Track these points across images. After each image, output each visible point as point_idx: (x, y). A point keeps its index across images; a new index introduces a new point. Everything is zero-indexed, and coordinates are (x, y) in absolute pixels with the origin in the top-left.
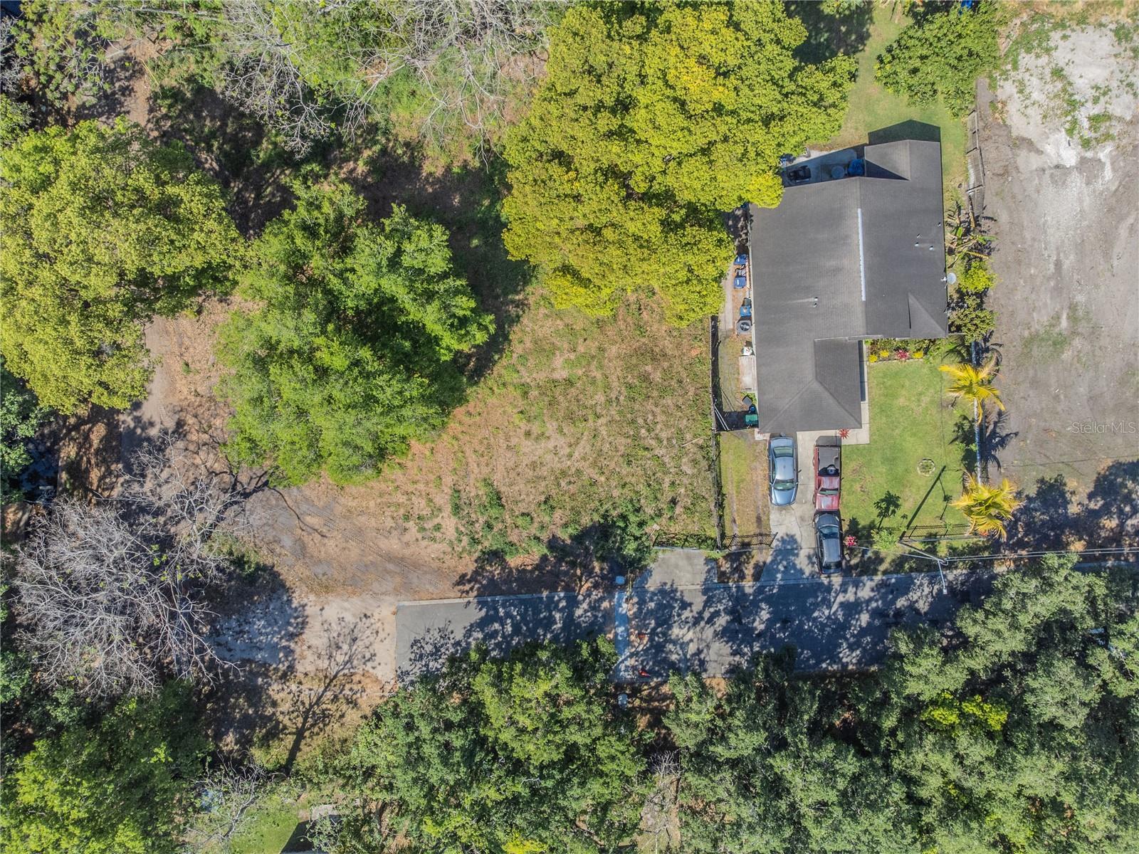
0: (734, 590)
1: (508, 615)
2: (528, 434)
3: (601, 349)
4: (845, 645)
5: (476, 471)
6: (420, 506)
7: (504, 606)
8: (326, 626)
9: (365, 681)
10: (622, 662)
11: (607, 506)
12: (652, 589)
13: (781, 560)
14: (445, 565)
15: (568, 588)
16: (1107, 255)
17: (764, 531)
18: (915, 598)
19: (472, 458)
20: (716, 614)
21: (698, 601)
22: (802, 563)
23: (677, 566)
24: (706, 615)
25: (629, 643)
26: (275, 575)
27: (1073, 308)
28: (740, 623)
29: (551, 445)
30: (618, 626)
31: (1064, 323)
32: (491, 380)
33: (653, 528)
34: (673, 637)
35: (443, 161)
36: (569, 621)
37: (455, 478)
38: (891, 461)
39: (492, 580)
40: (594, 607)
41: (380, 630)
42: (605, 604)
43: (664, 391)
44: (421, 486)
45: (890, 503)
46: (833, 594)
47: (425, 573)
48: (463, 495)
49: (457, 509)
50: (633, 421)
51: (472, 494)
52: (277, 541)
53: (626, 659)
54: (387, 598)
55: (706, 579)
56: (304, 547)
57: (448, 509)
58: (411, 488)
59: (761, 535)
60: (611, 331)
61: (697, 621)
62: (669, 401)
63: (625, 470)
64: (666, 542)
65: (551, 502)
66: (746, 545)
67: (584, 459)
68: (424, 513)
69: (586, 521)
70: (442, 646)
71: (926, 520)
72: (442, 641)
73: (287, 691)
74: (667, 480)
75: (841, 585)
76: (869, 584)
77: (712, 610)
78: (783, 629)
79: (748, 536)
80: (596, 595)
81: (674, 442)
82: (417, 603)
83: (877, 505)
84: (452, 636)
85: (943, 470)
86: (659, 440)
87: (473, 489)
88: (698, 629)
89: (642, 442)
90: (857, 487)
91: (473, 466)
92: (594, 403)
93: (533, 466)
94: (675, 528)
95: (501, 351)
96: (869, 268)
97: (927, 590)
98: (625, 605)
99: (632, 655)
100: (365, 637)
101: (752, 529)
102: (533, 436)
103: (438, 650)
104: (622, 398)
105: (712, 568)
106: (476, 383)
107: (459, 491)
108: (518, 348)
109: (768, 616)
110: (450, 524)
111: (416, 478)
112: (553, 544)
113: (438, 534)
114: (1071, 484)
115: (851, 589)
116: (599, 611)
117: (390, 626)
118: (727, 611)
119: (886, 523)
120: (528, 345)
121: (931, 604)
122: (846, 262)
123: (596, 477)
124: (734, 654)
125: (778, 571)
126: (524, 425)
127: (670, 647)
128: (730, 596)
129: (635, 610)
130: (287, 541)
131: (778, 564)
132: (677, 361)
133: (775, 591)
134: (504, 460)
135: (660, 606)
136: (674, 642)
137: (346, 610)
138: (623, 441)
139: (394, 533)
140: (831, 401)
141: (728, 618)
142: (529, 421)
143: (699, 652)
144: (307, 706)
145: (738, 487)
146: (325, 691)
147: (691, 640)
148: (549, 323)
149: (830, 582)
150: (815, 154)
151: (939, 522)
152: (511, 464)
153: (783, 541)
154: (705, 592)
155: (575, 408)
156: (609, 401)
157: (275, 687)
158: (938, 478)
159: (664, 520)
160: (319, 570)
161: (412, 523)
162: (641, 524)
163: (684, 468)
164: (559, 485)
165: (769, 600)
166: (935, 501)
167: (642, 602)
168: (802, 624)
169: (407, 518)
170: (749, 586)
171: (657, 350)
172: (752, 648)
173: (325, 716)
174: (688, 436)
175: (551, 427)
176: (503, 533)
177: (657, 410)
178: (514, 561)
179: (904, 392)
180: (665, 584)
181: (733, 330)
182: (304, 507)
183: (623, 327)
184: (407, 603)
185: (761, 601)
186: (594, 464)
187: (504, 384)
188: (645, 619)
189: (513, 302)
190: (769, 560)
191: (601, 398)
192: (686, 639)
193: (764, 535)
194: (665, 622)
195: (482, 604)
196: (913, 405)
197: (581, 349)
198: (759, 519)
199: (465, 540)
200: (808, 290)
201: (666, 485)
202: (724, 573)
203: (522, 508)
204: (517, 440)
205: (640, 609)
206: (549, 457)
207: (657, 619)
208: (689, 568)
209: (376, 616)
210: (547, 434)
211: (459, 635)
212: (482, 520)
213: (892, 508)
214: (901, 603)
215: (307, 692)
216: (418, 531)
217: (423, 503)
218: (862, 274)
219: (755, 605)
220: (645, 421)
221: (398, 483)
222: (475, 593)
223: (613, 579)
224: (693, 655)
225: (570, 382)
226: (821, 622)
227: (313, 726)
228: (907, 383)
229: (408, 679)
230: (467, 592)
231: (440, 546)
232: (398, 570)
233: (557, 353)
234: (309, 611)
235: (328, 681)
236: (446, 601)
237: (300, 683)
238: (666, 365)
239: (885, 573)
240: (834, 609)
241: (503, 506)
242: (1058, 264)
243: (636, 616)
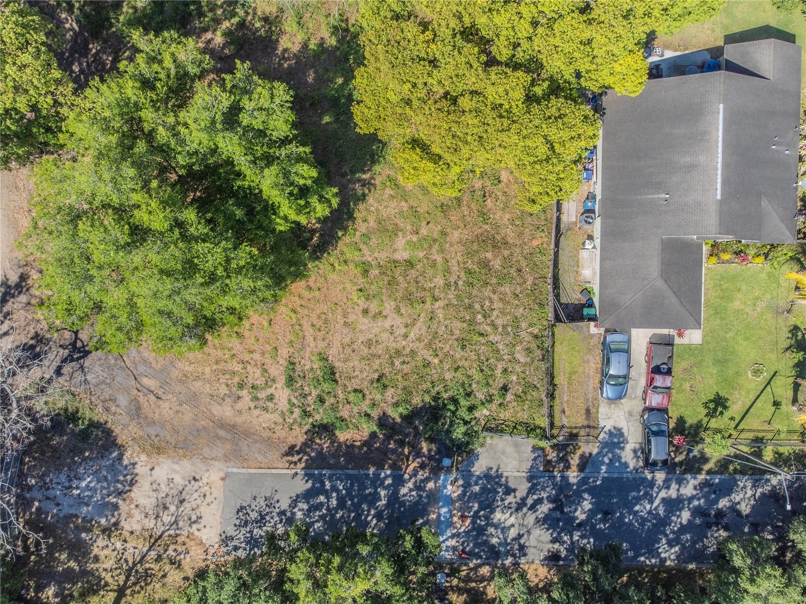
0: (559, 479)
1: (334, 488)
2: (366, 312)
3: (444, 233)
4: (664, 541)
5: (312, 344)
6: (255, 375)
7: (330, 478)
8: (155, 487)
9: (190, 543)
10: (444, 542)
12: (478, 473)
13: (607, 452)
14: (275, 436)
15: (395, 467)
17: (592, 424)
18: (738, 499)
19: (309, 332)
20: (539, 501)
21: (523, 488)
22: (627, 455)
23: (504, 452)
24: (530, 501)
25: (451, 524)
26: (108, 433)
28: (562, 512)
29: (387, 324)
30: (443, 506)
32: (332, 257)
33: (483, 413)
34: (495, 521)
35: (300, 37)
36: (394, 498)
37: (292, 350)
38: (722, 362)
39: (320, 453)
40: (419, 487)
41: (208, 494)
42: (430, 485)
43: (502, 278)
44: (257, 356)
45: (718, 404)
46: (656, 489)
47: (256, 441)
48: (298, 368)
49: (290, 381)
50: (470, 307)
51: (307, 367)
52: (113, 400)
53: (447, 540)
54: (217, 463)
55: (532, 467)
56: (139, 408)
57: (282, 380)
58: (247, 357)
59: (589, 427)
60: (455, 216)
61: (519, 507)
62: (507, 289)
63: (459, 354)
64: (495, 429)
65: (384, 381)
66: (573, 436)
67: (419, 340)
68: (259, 382)
69: (417, 401)
70: (268, 513)
71: (754, 423)
72: (268, 510)
73: (111, 548)
74: (500, 366)
75: (664, 481)
76: (693, 482)
77: (535, 497)
78: (604, 520)
79: (576, 428)
80: (422, 475)
81: (509, 329)
82: (244, 471)
83: (706, 405)
84: (277, 505)
85: (774, 375)
86: (493, 325)
87: (309, 363)
88: (520, 514)
89: (477, 327)
90: (687, 386)
91: (310, 339)
92: (432, 285)
93: (369, 343)
94: (504, 415)
95: (345, 229)
96: (725, 165)
97: (749, 493)
98: (449, 487)
99: (453, 536)
100: (193, 499)
101: (581, 420)
102: (370, 315)
103: (263, 517)
104: (460, 283)
105: (539, 456)
106: (318, 258)
107: (294, 364)
108: (362, 227)
109: (590, 506)
110: (283, 395)
111: (253, 348)
112: (383, 421)
113: (270, 405)
115: (674, 486)
116: (424, 491)
117: (218, 490)
118: (550, 500)
119: (714, 423)
120: (372, 224)
121: (753, 507)
122: (702, 159)
123: (430, 359)
124: (554, 541)
125: (603, 463)
126: (362, 303)
127: (492, 530)
128: (555, 485)
129: (459, 492)
130: (123, 400)
131: (604, 456)
132: (518, 250)
133: (598, 483)
134: (340, 336)
135: (484, 489)
136: (496, 526)
137: (176, 472)
138: (459, 325)
139: (228, 400)
140: (674, 300)
141: (551, 506)
142: (367, 299)
143: (520, 536)
144: (130, 564)
145: (570, 378)
146: (149, 550)
147: (513, 525)
148: (394, 204)
149: (653, 478)
150: (669, 54)
151: (766, 427)
152: (347, 340)
153: (610, 433)
154: (530, 479)
155: (414, 290)
156: (448, 285)
157: (101, 542)
158: (769, 383)
159: (494, 406)
160: (152, 431)
161: (245, 391)
162: (471, 409)
163: (518, 356)
164: (393, 364)
165: (592, 491)
166: (764, 407)
167: (467, 486)
168: (622, 516)
169: (241, 386)
170: (573, 476)
171: (498, 237)
172: (571, 536)
173: (147, 575)
174: (524, 325)
175: (389, 306)
176: (334, 408)
177: (495, 297)
178: (343, 436)
179: (739, 296)
180: (491, 468)
181: (576, 223)
182: (142, 369)
183: (466, 213)
184: (235, 470)
185: (584, 491)
186: (429, 345)
187: (345, 262)
188: (468, 502)
189: (359, 180)
190: (595, 451)
191: (440, 281)
192: (508, 523)
193: (592, 427)
194: (488, 506)
195: (309, 476)
196: (748, 310)
197: (424, 231)
198: (588, 411)
199: (297, 412)
200: (659, 186)
201: (498, 372)
202: (549, 462)
203: (355, 384)
204: (354, 317)
205: (464, 493)
206: (385, 335)
207: (480, 503)
208: (516, 455)
209: (205, 480)
210: (384, 313)
211: (284, 504)
212: (315, 393)
213: (720, 409)
214: (723, 503)
215: (132, 550)
216: (252, 400)
217: (258, 372)
218: (719, 172)
219: (578, 495)
220: (482, 306)
221: (234, 352)
222: (303, 465)
223: (439, 461)
224: (513, 540)
225: (410, 264)
226: (642, 517)
227: (135, 584)
228: (744, 287)
229: (231, 544)
230: (295, 463)
231: (272, 416)
232: (229, 436)
233: (400, 234)
234: (138, 469)
235: (152, 541)
236: (273, 471)
237: (125, 541)
238: (506, 253)
239: (709, 472)
240: (655, 504)
241: (336, 381)
243: (461, 498)
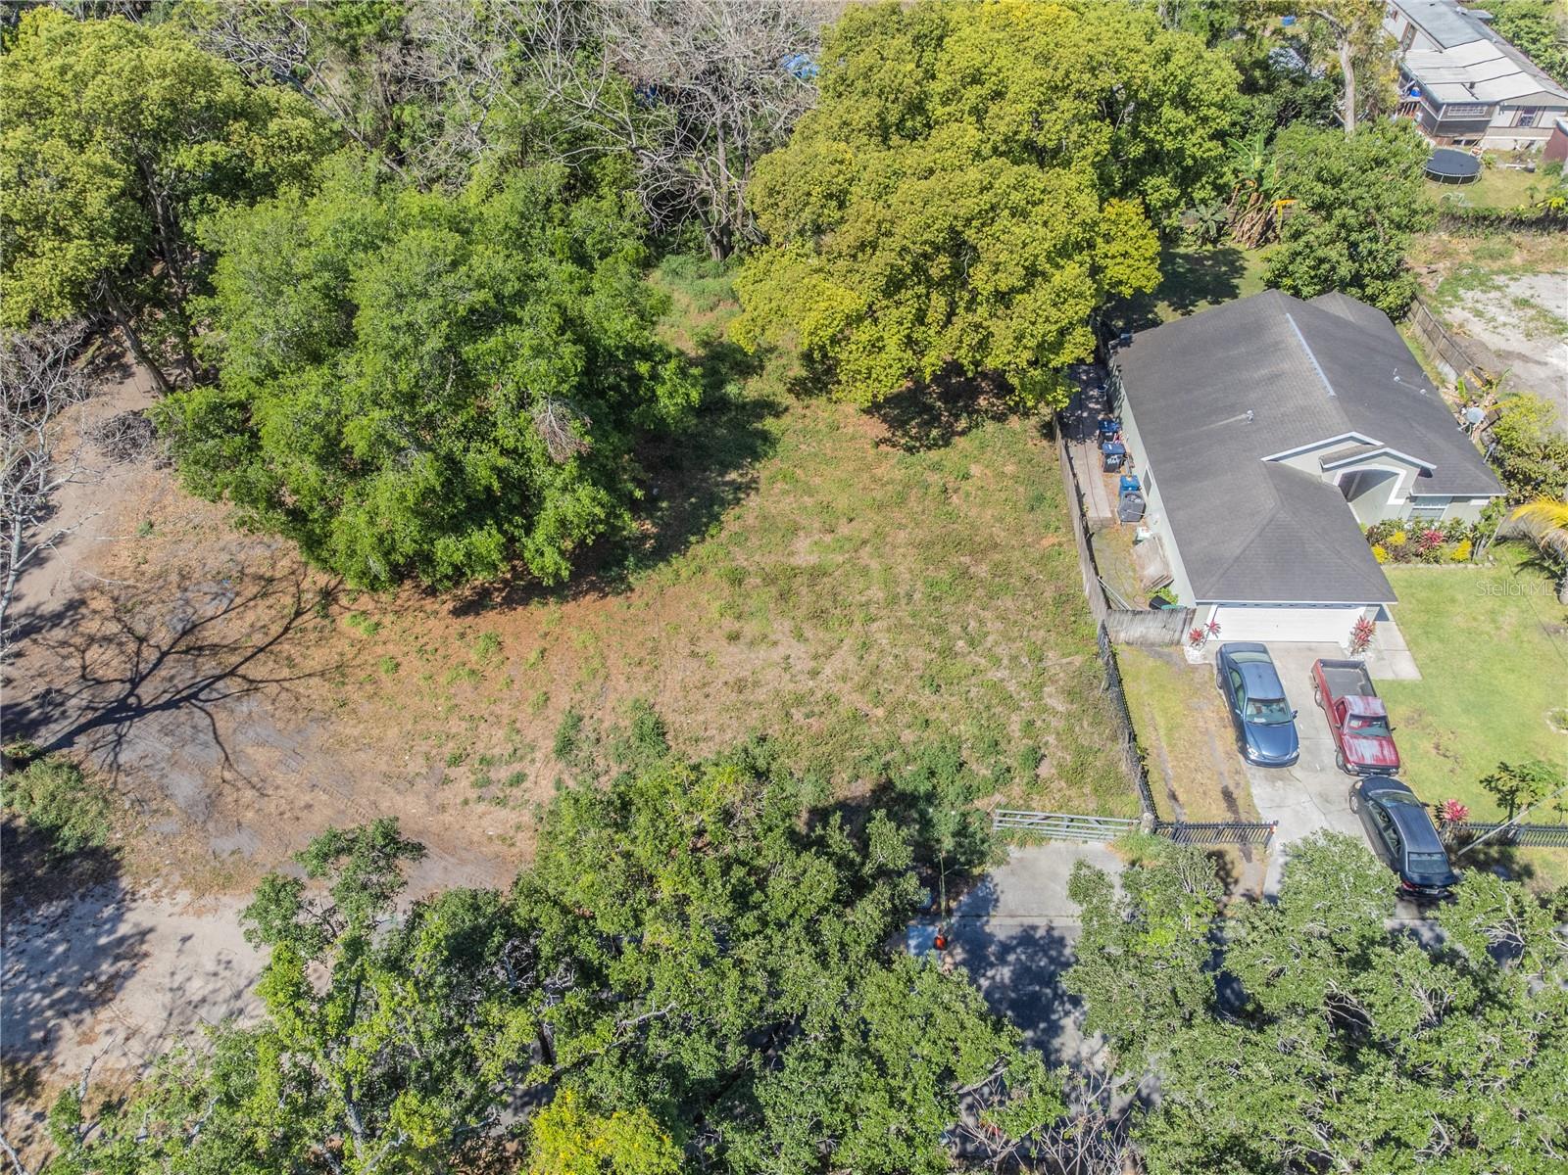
2: (734, 636)
3: (879, 533)
5: (623, 687)
6: (495, 741)
11: (890, 756)
12: (1001, 935)
17: (1245, 818)
19: (618, 667)
32: (678, 564)
33: (992, 802)
34: (1066, 1055)
37: (578, 696)
43: (996, 590)
44: (504, 709)
47: (465, 862)
48: (587, 724)
49: (566, 746)
50: (941, 628)
51: (606, 724)
56: (215, 801)
57: (548, 747)
58: (481, 710)
59: (1239, 825)
60: (896, 513)
62: (1006, 602)
63: (926, 699)
67: (843, 678)
68: (497, 752)
74: (1016, 719)
81: (1024, 660)
83: (1488, 785)
86: (992, 656)
87: (612, 718)
91: (618, 680)
92: (864, 599)
94: (1042, 805)
95: (703, 533)
102: (744, 641)
104: (917, 596)
107: (580, 718)
108: (733, 526)
110: (545, 773)
111: (499, 695)
113: (514, 793)
123: (867, 708)
126: (729, 624)
130: (185, 786)
132: (1018, 553)
134: (680, 672)
138: (922, 655)
139: (421, 785)
142: (739, 619)
145: (1170, 737)
148: (789, 499)
152: (694, 680)
155: (829, 605)
156: (893, 598)
159: (1016, 790)
160: (227, 844)
161: (464, 769)
163: (1050, 702)
164: (788, 717)
169: (456, 761)
171: (979, 538)
174: (1052, 654)
177: (987, 615)
179: (1458, 609)
181: (1113, 520)
183: (917, 510)
186: (863, 687)
191: (877, 593)
193: (1247, 826)
196: (1487, 628)
197: (844, 530)
198: (1228, 795)
200: (1232, 410)
201: (1015, 728)
203: (706, 751)
204: (712, 644)
216: (474, 785)
217: (500, 734)
218: (1319, 371)
220: (965, 629)
221: (457, 701)
225: (820, 571)
228: (1460, 597)
231: (513, 814)
233: (801, 533)
238: (997, 557)
241: (666, 746)
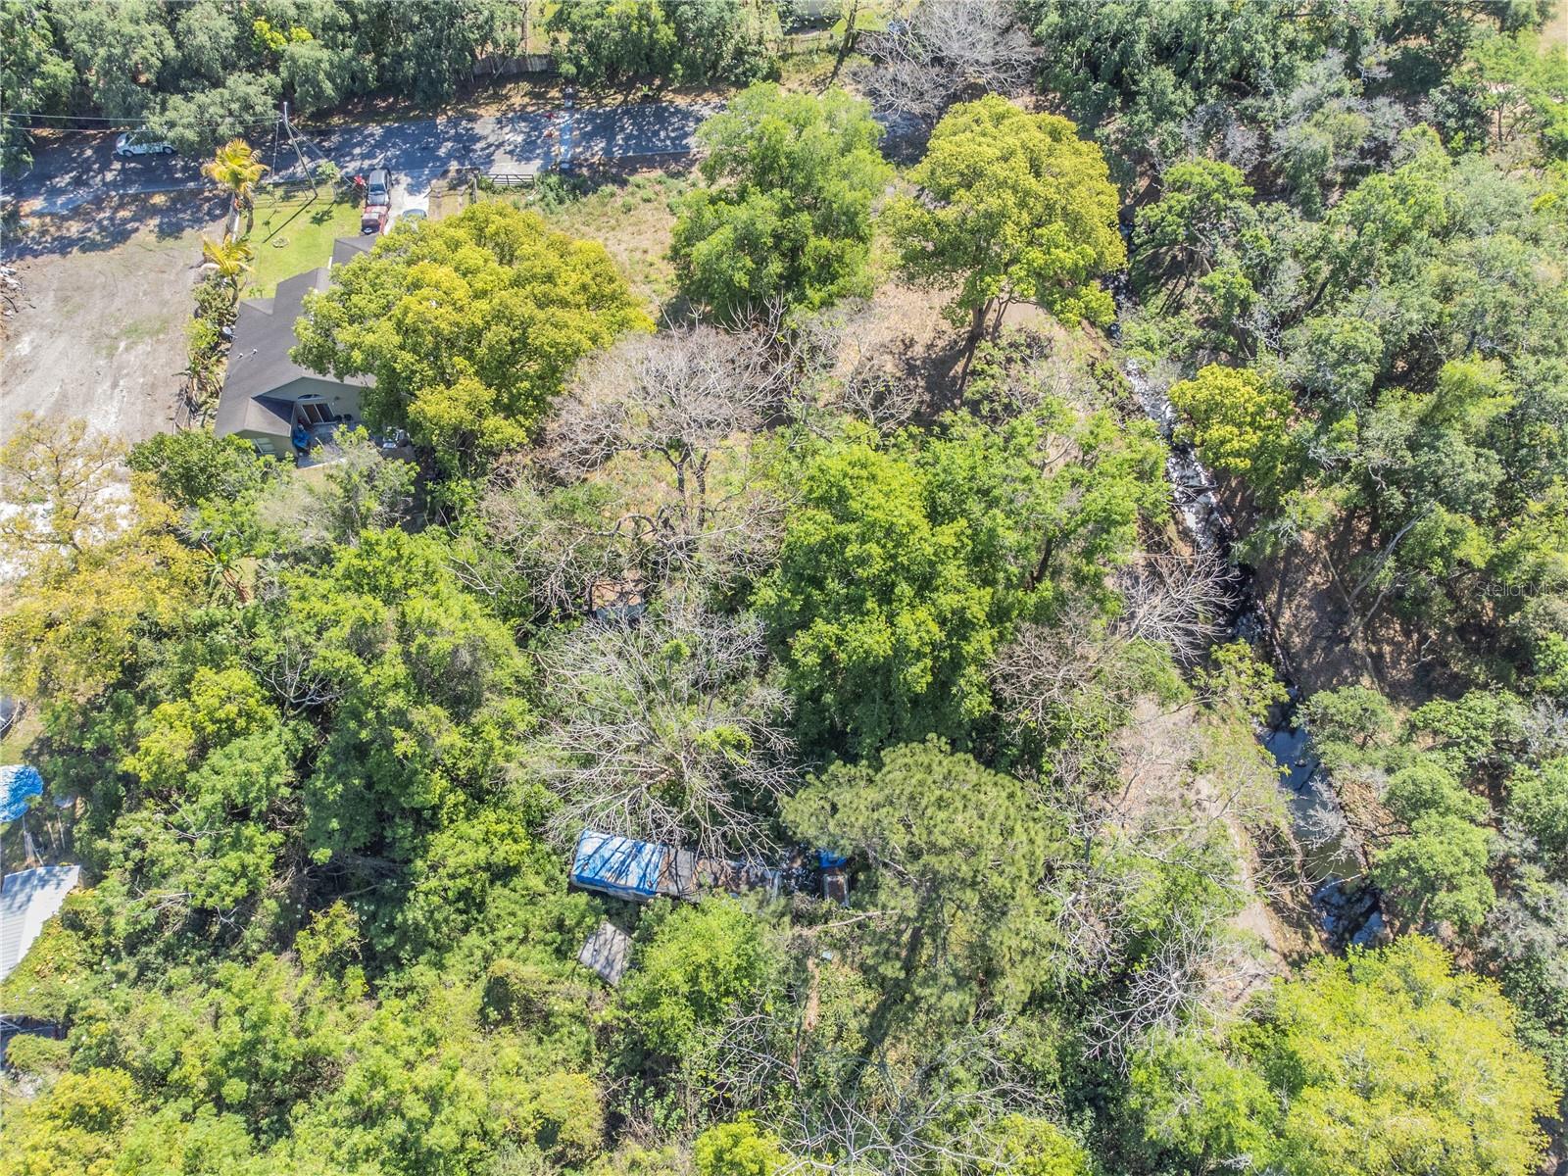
0: (466, 163)
1: (663, 141)
4: (377, 136)
7: (667, 147)
10: (567, 120)
11: (575, 209)
13: (423, 181)
15: (611, 158)
16: (64, 396)
18: (309, 165)
20: (484, 149)
21: (498, 155)
22: (405, 180)
24: (493, 148)
25: (561, 130)
27: (111, 356)
28: (464, 145)
29: (623, 246)
30: (568, 139)
31: (122, 345)
32: (680, 285)
33: (534, 197)
36: (611, 140)
38: (313, 246)
39: (677, 161)
40: (589, 148)
42: (579, 150)
45: (319, 219)
46: (382, 164)
53: (564, 122)
55: (490, 168)
61: (501, 144)
64: (523, 187)
65: (624, 210)
66: (452, 189)
69: (593, 198)
71: (289, 209)
77: (488, 151)
78: (428, 143)
79: (450, 195)
80: (587, 155)
85: (266, 240)
88: (501, 140)
93: (640, 233)
97: (298, 169)
98: (563, 150)
99: (559, 124)
105: (483, 174)
109: (440, 150)
112: (623, 183)
114: (153, 238)
116: (585, 146)
118: (474, 151)
119: (326, 208)
124: (472, 128)
125: (427, 175)
127: (525, 130)
128: (470, 159)
129: (554, 148)
131: (426, 179)
133: (432, 164)
135: (533, 151)
136: (521, 132)
141: (474, 147)
143: (501, 128)
147: (507, 134)
151: (279, 209)
153: (419, 193)
158: (271, 235)
159: (524, 202)
162: (544, 198)
165: (437, 159)
166: (276, 222)
167: (547, 154)
168: (411, 147)
170: (454, 166)
172: (457, 132)
175: (623, 257)
176: (668, 189)
178: (658, 173)
180: (525, 163)
185: (444, 158)
188: (546, 143)
190: (434, 181)
192: (511, 134)
193: (435, 197)
194: (528, 143)
195: (685, 147)
202: (474, 172)
205: (549, 149)
207: (535, 144)
210: (627, 252)
213: (318, 216)
219: (450, 155)
222: (691, 153)
223: (572, 164)
224: (507, 126)
226: (395, 148)
230: (697, 153)
240: (383, 155)
242: (115, 385)
243: (553, 145)
